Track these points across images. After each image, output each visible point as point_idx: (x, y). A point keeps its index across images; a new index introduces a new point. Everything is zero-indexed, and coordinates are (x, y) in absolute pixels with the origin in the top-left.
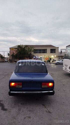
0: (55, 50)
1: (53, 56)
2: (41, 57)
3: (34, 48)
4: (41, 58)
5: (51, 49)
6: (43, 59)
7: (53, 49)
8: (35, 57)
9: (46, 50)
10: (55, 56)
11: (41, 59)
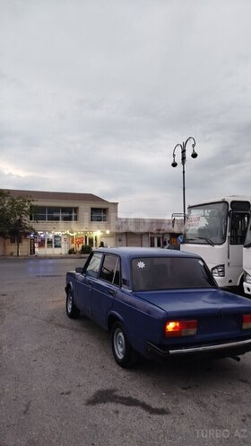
0: (105, 210)
1: (98, 233)
2: (56, 233)
3: (33, 203)
4: (55, 237)
5: (92, 209)
6: (63, 240)
7: (100, 209)
8: (36, 234)
9: (76, 209)
10: (108, 232)
11: (58, 244)
